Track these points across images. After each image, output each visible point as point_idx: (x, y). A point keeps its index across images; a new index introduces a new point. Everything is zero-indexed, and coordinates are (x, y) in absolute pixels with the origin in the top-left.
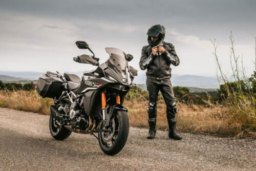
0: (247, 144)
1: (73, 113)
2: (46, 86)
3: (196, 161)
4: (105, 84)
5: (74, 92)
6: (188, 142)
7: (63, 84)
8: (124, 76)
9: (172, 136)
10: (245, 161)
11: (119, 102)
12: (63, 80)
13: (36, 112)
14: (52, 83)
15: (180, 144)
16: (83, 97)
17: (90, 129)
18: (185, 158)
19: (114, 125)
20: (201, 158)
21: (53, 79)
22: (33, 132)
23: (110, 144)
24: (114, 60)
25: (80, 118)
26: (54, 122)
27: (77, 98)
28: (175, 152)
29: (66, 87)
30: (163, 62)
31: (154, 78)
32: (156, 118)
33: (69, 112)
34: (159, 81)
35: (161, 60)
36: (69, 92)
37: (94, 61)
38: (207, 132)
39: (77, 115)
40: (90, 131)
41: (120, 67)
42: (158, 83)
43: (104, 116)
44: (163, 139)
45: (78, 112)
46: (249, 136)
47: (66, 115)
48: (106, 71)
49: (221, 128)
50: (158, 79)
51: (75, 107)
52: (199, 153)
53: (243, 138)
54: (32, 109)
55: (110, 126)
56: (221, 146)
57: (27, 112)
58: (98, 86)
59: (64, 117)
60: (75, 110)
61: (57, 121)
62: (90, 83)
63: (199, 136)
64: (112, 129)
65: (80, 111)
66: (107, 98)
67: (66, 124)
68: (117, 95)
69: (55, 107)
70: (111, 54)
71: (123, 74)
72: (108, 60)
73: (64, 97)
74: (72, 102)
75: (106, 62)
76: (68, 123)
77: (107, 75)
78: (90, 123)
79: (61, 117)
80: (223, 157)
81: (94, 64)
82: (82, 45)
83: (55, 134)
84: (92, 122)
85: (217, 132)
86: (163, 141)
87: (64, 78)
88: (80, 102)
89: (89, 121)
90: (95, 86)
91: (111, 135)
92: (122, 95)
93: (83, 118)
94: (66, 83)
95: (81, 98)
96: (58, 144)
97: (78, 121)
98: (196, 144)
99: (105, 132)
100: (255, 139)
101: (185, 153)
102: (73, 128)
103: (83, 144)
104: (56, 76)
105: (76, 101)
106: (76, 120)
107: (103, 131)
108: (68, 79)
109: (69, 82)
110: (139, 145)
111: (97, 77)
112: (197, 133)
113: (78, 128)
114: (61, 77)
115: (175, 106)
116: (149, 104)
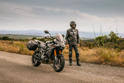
0: (106, 67)
1: (43, 56)
2: (31, 46)
3: (88, 74)
4: (56, 47)
5: (43, 49)
6: (84, 66)
7: (38, 45)
8: (63, 44)
9: (78, 64)
11: (60, 53)
12: (37, 44)
13: (17, 53)
14: (34, 45)
15: (81, 67)
16: (47, 51)
17: (50, 63)
18: (84, 73)
19: (59, 62)
20: (90, 72)
23: (58, 68)
24: (59, 38)
25: (46, 59)
26: (34, 60)
28: (80, 71)
29: (39, 47)
33: (41, 56)
34: (73, 43)
36: (40, 48)
39: (45, 58)
41: (61, 41)
42: (73, 44)
43: (56, 58)
44: (75, 65)
45: (45, 56)
46: (107, 64)
48: (56, 42)
49: (96, 60)
50: (73, 42)
51: (44, 55)
52: (89, 71)
53: (105, 65)
56: (97, 68)
57: (13, 53)
58: (53, 48)
59: (39, 58)
62: (50, 46)
63: (88, 64)
64: (59, 63)
66: (56, 51)
67: (40, 61)
69: (35, 54)
70: (58, 35)
71: (62, 43)
73: (39, 50)
74: (42, 53)
76: (41, 60)
77: (56, 44)
78: (50, 61)
80: (98, 72)
82: (46, 32)
83: (35, 64)
84: (51, 60)
85: (95, 62)
87: (38, 43)
88: (46, 53)
89: (49, 60)
91: (59, 65)
92: (61, 50)
93: (47, 59)
94: (39, 45)
96: (37, 68)
97: (45, 60)
98: (87, 67)
99: (56, 64)
100: (109, 65)
101: (84, 71)
102: (43, 62)
103: (46, 68)
104: (35, 42)
105: (44, 52)
106: (44, 60)
107: (55, 63)
108: (39, 43)
109: (40, 45)
110: (67, 68)
111: (53, 44)
112: (87, 63)
113: (45, 62)
114: (36, 42)
115: (79, 53)
116: (69, 52)
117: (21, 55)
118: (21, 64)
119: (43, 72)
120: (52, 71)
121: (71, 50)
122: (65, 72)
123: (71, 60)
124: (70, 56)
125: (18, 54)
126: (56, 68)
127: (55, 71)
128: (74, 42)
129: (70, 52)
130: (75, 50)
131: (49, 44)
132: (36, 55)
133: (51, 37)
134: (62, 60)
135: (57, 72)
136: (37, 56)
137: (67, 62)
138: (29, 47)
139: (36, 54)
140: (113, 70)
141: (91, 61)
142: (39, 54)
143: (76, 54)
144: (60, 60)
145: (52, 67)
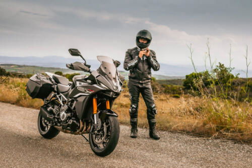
0: (223, 145)
1: (63, 115)
3: (180, 163)
4: (97, 90)
5: (64, 95)
6: (166, 140)
7: (53, 86)
8: (115, 84)
9: (152, 136)
10: (224, 163)
11: (108, 107)
12: (52, 82)
13: (13, 104)
14: (43, 85)
15: (162, 144)
16: (75, 102)
17: (81, 131)
18: (170, 159)
19: (105, 129)
20: (184, 160)
21: (43, 81)
22: (19, 128)
23: (102, 146)
24: (105, 68)
25: (71, 121)
26: (43, 121)
27: (69, 102)
28: (159, 154)
29: (56, 89)
30: (146, 67)
31: (137, 81)
32: (137, 118)
33: (59, 114)
34: (142, 84)
35: (144, 65)
36: (58, 94)
37: (86, 68)
38: (184, 131)
39: (69, 118)
40: (80, 133)
41: (111, 76)
42: (140, 86)
43: (96, 120)
44: (145, 138)
45: (69, 114)
46: (224, 136)
47: (56, 116)
48: (98, 78)
49: (196, 127)
50: (141, 82)
51: (67, 110)
52: (181, 155)
53: (219, 138)
54: (9, 100)
55: (102, 129)
56: (200, 147)
57: (4, 103)
58: (90, 92)
59: (54, 118)
60: (67, 113)
61: (46, 121)
62: (83, 89)
63: (177, 135)
64: (103, 132)
65: (71, 114)
66: (98, 103)
67: (56, 125)
68: (107, 100)
69: (45, 107)
70: (103, 62)
71: (113, 81)
72: (100, 68)
73: (54, 98)
74: (62, 104)
75: (98, 70)
76: (59, 124)
77: (99, 83)
78: (81, 126)
79: (51, 118)
80: (204, 159)
81: (85, 71)
82: (74, 52)
83: (44, 133)
84: (83, 124)
85: (193, 131)
86: (145, 140)
87: (53, 80)
88: (71, 105)
89: (79, 123)
90: (88, 92)
91: (103, 138)
92: (112, 100)
93: (75, 121)
94: (56, 86)
95: (72, 101)
96: (48, 142)
97: (69, 123)
98: (175, 144)
99: (97, 135)
100: (229, 139)
101: (168, 154)
102: (63, 128)
103: (72, 143)
104: (45, 78)
105: (67, 104)
106: (67, 123)
107: (94, 134)
108: (57, 81)
109: (59, 84)
110: (124, 145)
111: (89, 83)
112: (174, 131)
113: (69, 130)
114: (50, 79)
115: (155, 107)
116: (131, 106)
117: (21, 107)
118: (13, 130)
119: (62, 155)
120: (86, 154)
121: (135, 101)
122: (118, 156)
123: (134, 125)
124: (134, 115)
125: (14, 106)
126: (95, 145)
127: (93, 153)
128: (144, 82)
129: (133, 106)
130: (145, 100)
131: (80, 84)
132: (48, 110)
133: (87, 66)
134: (113, 125)
135: (97, 157)
136: (51, 112)
137: (125, 130)
138: (32, 91)
139: (48, 107)
140: (242, 154)
141: (182, 128)
142: (56, 107)
143: (148, 112)
144: (107, 124)
145: (87, 141)
